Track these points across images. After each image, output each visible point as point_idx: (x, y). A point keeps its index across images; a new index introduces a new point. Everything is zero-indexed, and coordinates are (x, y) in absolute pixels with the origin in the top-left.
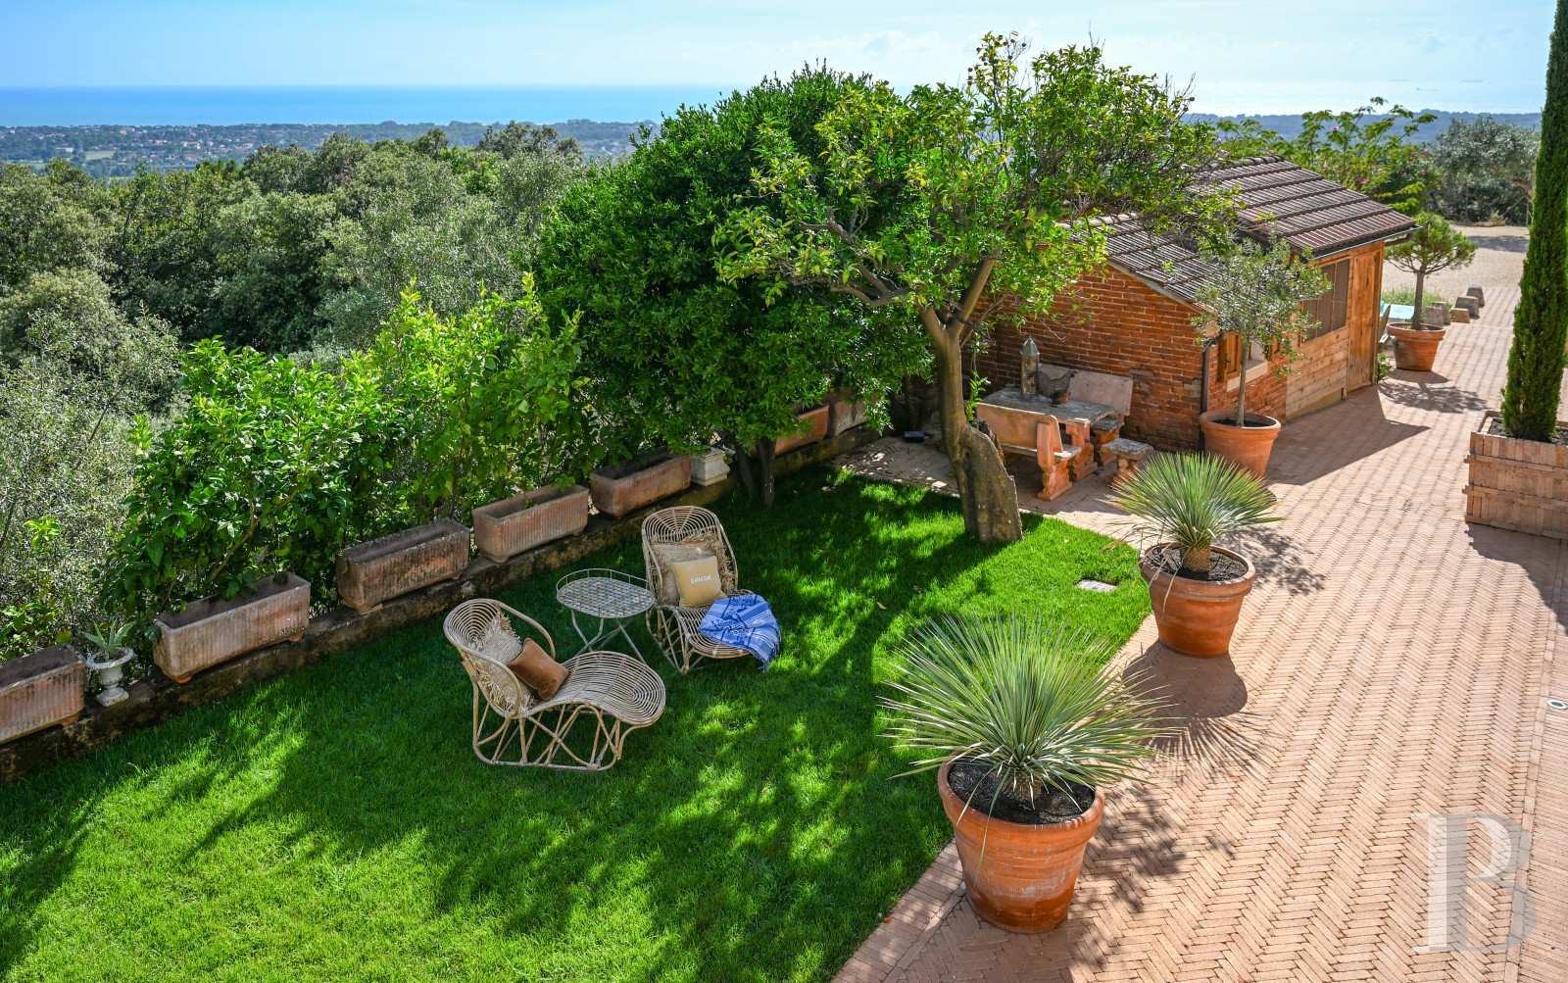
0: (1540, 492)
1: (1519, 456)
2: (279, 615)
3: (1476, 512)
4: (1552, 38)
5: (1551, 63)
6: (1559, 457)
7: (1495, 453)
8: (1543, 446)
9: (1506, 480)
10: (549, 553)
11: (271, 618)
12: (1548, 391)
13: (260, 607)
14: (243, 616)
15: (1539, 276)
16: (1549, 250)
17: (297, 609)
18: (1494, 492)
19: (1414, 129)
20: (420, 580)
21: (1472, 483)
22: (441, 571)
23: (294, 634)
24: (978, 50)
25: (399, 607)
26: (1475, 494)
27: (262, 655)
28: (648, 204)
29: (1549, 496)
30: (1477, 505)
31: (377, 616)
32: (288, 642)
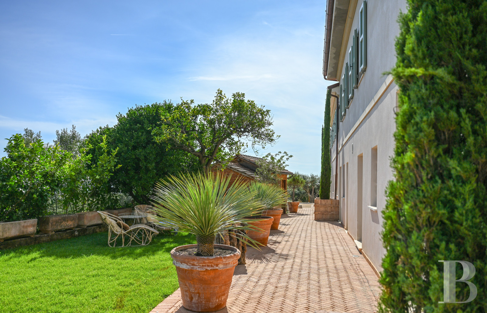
0: (328, 211)
1: (324, 203)
2: (29, 226)
3: (316, 218)
4: (325, 112)
5: (325, 118)
6: (331, 202)
7: (319, 203)
8: (328, 200)
9: (322, 209)
10: (97, 228)
11: (27, 227)
12: (328, 189)
13: (25, 222)
14: (20, 224)
15: (325, 164)
16: (327, 158)
17: (34, 226)
18: (320, 212)
19: (288, 159)
20: (65, 227)
21: (315, 211)
22: (71, 225)
23: (32, 234)
24: (216, 93)
25: (59, 234)
26: (316, 213)
27: (23, 239)
28: (131, 125)
29: (330, 211)
30: (317, 216)
31: (53, 235)
32: (30, 237)
